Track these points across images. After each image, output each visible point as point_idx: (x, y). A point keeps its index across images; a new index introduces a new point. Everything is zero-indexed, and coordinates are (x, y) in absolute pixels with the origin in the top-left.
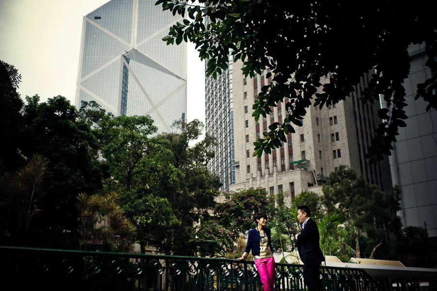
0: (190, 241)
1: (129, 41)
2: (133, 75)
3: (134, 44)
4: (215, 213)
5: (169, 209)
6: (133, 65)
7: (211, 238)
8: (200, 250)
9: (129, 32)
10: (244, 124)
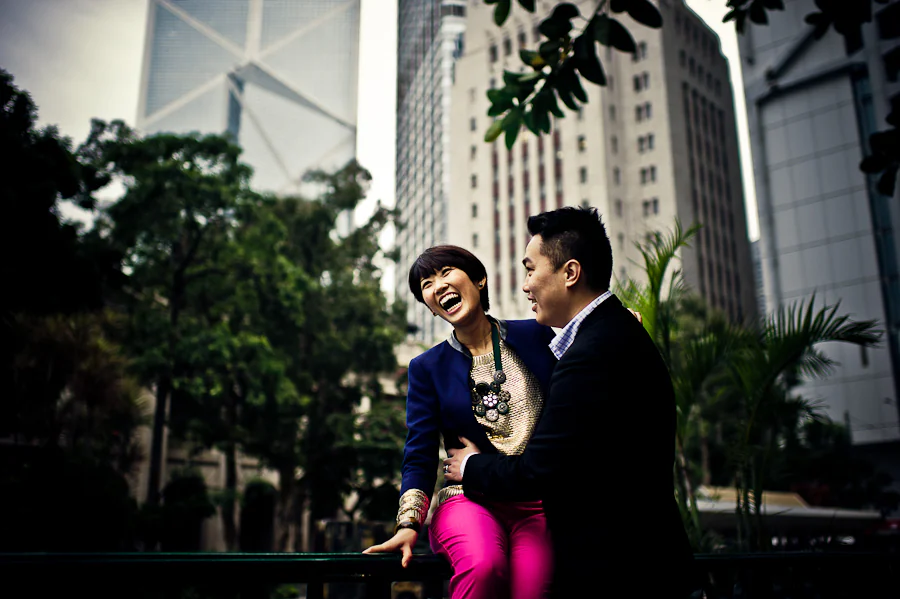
0: (340, 444)
1: (242, 45)
2: (253, 117)
3: (252, 52)
4: (398, 386)
5: (278, 366)
6: (252, 96)
7: (388, 440)
8: (365, 467)
9: (243, 28)
10: (469, 211)
